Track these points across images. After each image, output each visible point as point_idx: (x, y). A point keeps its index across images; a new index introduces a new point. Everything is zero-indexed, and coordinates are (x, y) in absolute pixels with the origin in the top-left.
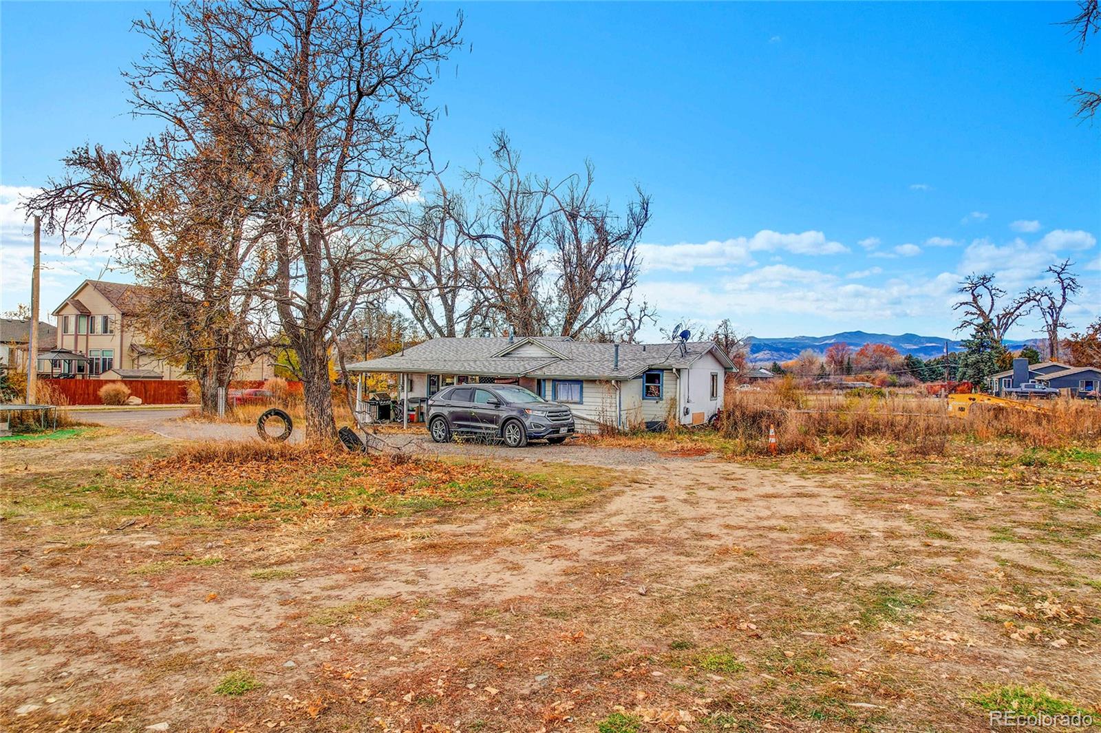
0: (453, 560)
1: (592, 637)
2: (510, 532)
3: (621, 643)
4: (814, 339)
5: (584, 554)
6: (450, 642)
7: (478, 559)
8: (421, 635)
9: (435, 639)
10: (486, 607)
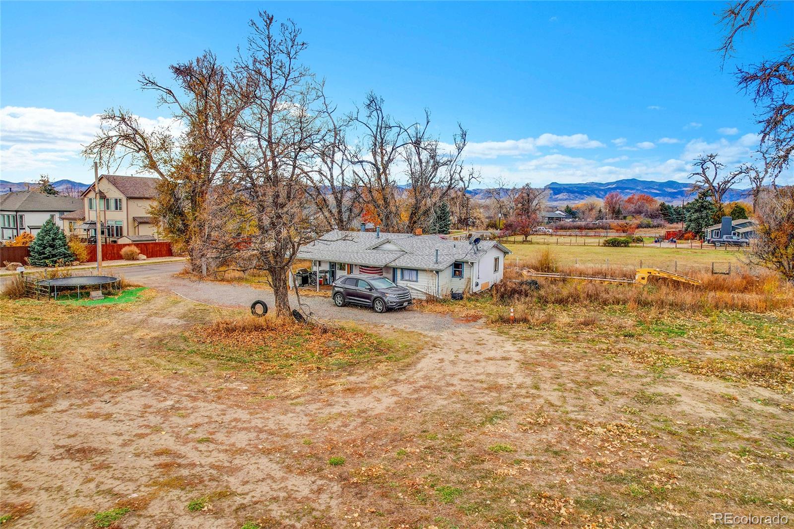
0: (357, 396)
1: (400, 428)
2: (376, 382)
3: (408, 431)
4: (601, 184)
5: (404, 394)
6: (360, 429)
7: (365, 396)
8: (351, 427)
9: (355, 429)
10: (370, 417)
